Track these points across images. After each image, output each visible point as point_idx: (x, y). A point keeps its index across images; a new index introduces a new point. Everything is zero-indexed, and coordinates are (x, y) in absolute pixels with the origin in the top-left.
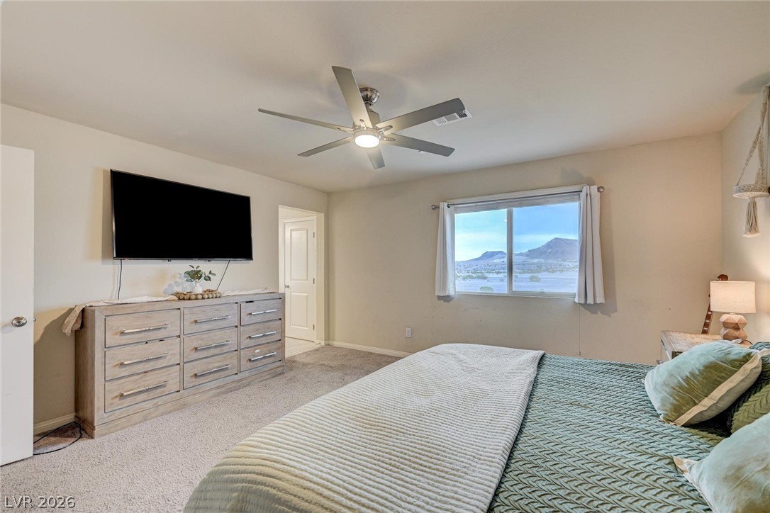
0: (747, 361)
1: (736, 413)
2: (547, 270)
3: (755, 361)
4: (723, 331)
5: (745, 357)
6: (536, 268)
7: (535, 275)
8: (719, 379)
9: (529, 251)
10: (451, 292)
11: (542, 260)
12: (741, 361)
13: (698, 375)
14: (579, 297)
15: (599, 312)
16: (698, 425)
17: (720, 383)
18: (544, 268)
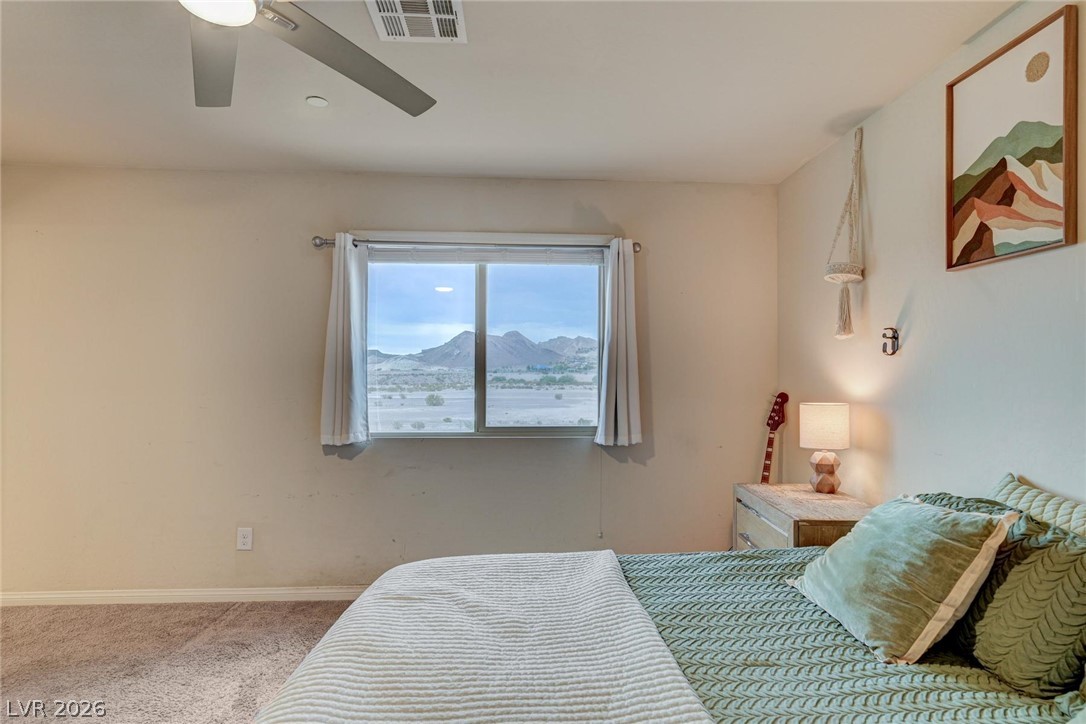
0: (990, 533)
1: (981, 623)
2: (453, 386)
3: (1001, 533)
4: (816, 479)
5: (985, 528)
6: (436, 381)
7: (436, 393)
8: (955, 569)
9: (424, 352)
10: (359, 436)
11: (445, 369)
12: (981, 536)
13: (922, 568)
14: (606, 434)
15: (630, 460)
16: (930, 657)
17: (957, 577)
18: (447, 381)
